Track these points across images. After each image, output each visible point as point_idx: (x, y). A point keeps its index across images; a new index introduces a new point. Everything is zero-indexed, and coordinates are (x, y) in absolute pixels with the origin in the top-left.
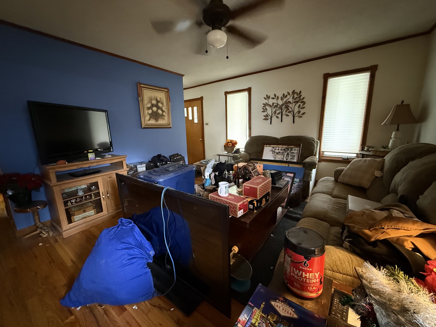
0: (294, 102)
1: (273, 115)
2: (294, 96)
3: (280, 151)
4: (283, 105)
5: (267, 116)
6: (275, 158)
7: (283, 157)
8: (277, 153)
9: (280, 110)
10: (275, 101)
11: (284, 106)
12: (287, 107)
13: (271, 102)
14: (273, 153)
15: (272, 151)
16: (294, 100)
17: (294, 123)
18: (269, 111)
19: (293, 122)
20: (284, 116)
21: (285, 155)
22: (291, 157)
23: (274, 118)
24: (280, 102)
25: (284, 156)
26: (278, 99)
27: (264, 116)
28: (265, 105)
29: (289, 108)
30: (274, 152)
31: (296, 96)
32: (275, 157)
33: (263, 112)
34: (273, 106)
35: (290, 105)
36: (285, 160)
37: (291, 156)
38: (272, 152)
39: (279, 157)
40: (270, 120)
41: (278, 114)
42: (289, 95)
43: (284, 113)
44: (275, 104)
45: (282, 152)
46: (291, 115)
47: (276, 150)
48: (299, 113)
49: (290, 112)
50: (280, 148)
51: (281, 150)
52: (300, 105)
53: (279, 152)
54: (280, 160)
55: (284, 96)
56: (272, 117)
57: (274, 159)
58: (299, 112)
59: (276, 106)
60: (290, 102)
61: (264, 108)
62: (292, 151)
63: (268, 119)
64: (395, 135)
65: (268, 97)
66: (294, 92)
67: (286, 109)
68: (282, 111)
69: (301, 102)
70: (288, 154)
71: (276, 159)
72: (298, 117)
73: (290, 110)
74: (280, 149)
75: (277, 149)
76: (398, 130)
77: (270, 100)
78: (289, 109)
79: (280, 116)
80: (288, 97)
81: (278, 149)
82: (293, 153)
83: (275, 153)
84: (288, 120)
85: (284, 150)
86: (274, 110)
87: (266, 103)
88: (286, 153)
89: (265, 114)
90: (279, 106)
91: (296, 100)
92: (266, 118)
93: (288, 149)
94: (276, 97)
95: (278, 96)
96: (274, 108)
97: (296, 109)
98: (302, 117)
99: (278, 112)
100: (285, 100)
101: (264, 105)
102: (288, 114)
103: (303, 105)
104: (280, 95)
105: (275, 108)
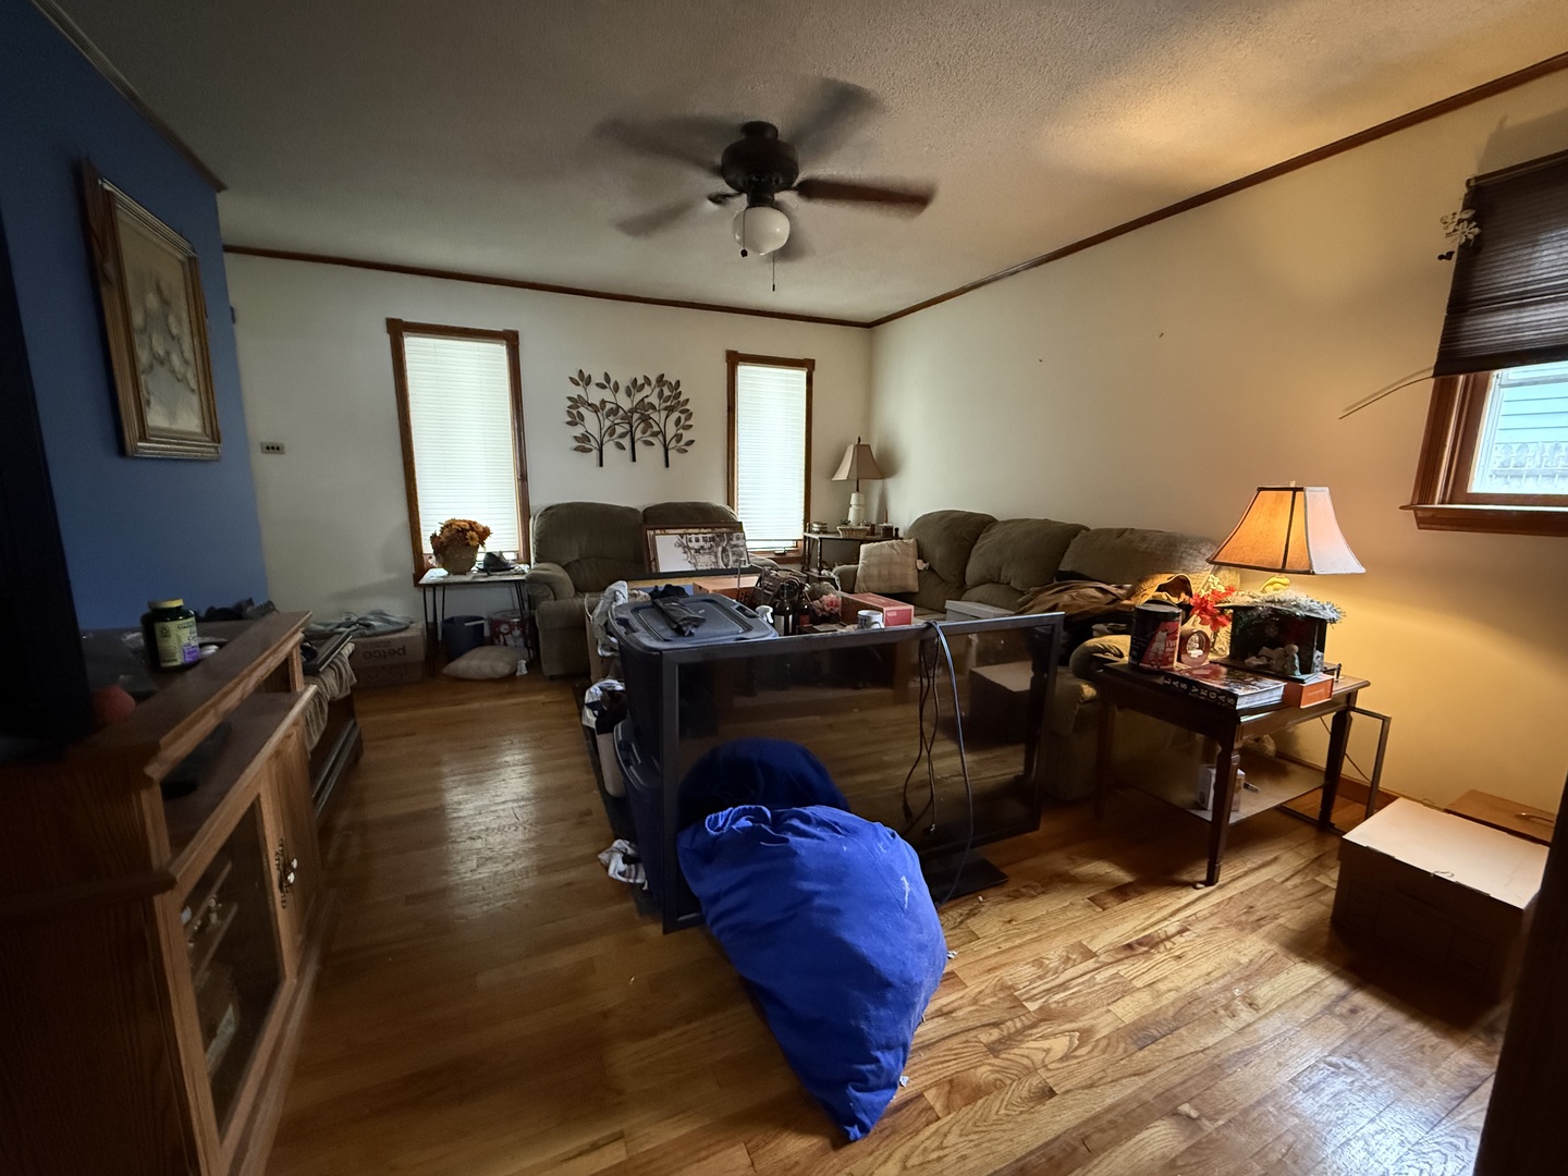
0: (665, 409)
1: (606, 438)
2: (662, 391)
3: (702, 543)
4: (632, 411)
5: (585, 438)
6: (695, 565)
7: (714, 560)
8: (697, 551)
9: (627, 426)
10: (607, 395)
11: (636, 416)
12: (645, 419)
13: (595, 395)
14: (685, 552)
15: (680, 546)
16: (664, 402)
17: (667, 466)
18: (591, 423)
19: (664, 464)
20: (639, 446)
21: (719, 554)
22: (735, 558)
23: (609, 448)
24: (626, 403)
25: (716, 557)
26: (616, 391)
27: (575, 437)
28: (576, 402)
29: (651, 421)
30: (688, 547)
31: (667, 392)
32: (693, 561)
33: (572, 424)
34: (603, 410)
35: (655, 416)
36: (722, 566)
37: (734, 554)
38: (681, 549)
39: (705, 562)
40: (595, 453)
41: (622, 436)
42: (650, 384)
43: (638, 435)
44: (608, 406)
45: (707, 545)
46: (657, 441)
47: (691, 541)
48: (678, 441)
49: (655, 434)
50: (700, 536)
51: (705, 540)
52: (680, 418)
53: (702, 547)
54: (709, 568)
55: (634, 387)
56: (602, 444)
57: (693, 569)
58: (679, 438)
59: (614, 411)
60: (652, 407)
61: (575, 412)
62: (733, 543)
63: (591, 450)
64: (858, 500)
65: (584, 380)
66: (660, 379)
67: (642, 425)
68: (631, 427)
69: (682, 412)
70: (724, 550)
71: (699, 568)
72: (678, 450)
73: (656, 429)
74: (701, 539)
75: (693, 540)
76: (858, 490)
77: (592, 388)
78: (652, 427)
79: (626, 442)
80: (647, 390)
81: (697, 540)
82: (735, 546)
83: (693, 551)
84: (650, 455)
85: (713, 539)
86: (607, 423)
87: (579, 396)
88: (720, 549)
89: (578, 431)
90: (621, 412)
91: (669, 404)
92: (583, 444)
93: (720, 535)
94: (611, 385)
95: (616, 383)
96: (608, 416)
97: (671, 431)
98: (686, 451)
99: (619, 430)
100: (639, 397)
101: (570, 403)
102: (651, 439)
103: (686, 420)
104: (624, 384)
105: (611, 418)
